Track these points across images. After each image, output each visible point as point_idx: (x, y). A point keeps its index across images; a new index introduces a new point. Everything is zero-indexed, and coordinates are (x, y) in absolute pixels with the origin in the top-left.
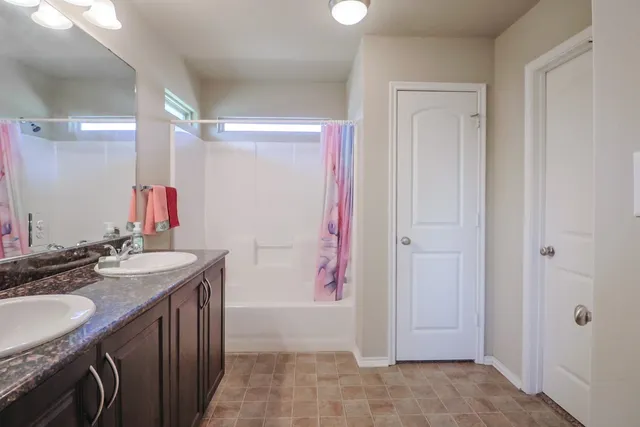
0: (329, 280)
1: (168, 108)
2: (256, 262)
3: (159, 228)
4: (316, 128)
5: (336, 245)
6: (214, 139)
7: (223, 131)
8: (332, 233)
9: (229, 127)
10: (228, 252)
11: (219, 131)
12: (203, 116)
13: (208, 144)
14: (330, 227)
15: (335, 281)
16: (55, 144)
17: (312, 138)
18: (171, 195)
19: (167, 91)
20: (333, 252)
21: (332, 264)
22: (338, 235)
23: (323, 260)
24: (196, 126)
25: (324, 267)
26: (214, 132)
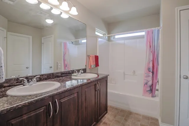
0: (149, 89)
1: (97, 33)
2: (124, 79)
3: (92, 67)
4: (143, 33)
5: (152, 76)
6: (112, 41)
7: (115, 38)
8: (150, 71)
9: (117, 37)
10: (109, 75)
11: (113, 38)
12: (108, 34)
13: (110, 43)
14: (149, 69)
15: (151, 90)
16: (77, 46)
17: (142, 37)
18: (97, 58)
19: (96, 29)
20: (150, 79)
21: (150, 83)
22: (153, 73)
23: (145, 81)
24: (106, 37)
25: (146, 84)
26: (112, 39)
